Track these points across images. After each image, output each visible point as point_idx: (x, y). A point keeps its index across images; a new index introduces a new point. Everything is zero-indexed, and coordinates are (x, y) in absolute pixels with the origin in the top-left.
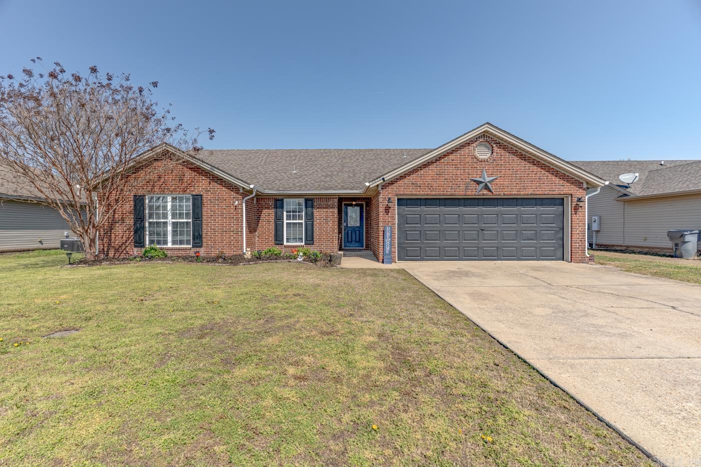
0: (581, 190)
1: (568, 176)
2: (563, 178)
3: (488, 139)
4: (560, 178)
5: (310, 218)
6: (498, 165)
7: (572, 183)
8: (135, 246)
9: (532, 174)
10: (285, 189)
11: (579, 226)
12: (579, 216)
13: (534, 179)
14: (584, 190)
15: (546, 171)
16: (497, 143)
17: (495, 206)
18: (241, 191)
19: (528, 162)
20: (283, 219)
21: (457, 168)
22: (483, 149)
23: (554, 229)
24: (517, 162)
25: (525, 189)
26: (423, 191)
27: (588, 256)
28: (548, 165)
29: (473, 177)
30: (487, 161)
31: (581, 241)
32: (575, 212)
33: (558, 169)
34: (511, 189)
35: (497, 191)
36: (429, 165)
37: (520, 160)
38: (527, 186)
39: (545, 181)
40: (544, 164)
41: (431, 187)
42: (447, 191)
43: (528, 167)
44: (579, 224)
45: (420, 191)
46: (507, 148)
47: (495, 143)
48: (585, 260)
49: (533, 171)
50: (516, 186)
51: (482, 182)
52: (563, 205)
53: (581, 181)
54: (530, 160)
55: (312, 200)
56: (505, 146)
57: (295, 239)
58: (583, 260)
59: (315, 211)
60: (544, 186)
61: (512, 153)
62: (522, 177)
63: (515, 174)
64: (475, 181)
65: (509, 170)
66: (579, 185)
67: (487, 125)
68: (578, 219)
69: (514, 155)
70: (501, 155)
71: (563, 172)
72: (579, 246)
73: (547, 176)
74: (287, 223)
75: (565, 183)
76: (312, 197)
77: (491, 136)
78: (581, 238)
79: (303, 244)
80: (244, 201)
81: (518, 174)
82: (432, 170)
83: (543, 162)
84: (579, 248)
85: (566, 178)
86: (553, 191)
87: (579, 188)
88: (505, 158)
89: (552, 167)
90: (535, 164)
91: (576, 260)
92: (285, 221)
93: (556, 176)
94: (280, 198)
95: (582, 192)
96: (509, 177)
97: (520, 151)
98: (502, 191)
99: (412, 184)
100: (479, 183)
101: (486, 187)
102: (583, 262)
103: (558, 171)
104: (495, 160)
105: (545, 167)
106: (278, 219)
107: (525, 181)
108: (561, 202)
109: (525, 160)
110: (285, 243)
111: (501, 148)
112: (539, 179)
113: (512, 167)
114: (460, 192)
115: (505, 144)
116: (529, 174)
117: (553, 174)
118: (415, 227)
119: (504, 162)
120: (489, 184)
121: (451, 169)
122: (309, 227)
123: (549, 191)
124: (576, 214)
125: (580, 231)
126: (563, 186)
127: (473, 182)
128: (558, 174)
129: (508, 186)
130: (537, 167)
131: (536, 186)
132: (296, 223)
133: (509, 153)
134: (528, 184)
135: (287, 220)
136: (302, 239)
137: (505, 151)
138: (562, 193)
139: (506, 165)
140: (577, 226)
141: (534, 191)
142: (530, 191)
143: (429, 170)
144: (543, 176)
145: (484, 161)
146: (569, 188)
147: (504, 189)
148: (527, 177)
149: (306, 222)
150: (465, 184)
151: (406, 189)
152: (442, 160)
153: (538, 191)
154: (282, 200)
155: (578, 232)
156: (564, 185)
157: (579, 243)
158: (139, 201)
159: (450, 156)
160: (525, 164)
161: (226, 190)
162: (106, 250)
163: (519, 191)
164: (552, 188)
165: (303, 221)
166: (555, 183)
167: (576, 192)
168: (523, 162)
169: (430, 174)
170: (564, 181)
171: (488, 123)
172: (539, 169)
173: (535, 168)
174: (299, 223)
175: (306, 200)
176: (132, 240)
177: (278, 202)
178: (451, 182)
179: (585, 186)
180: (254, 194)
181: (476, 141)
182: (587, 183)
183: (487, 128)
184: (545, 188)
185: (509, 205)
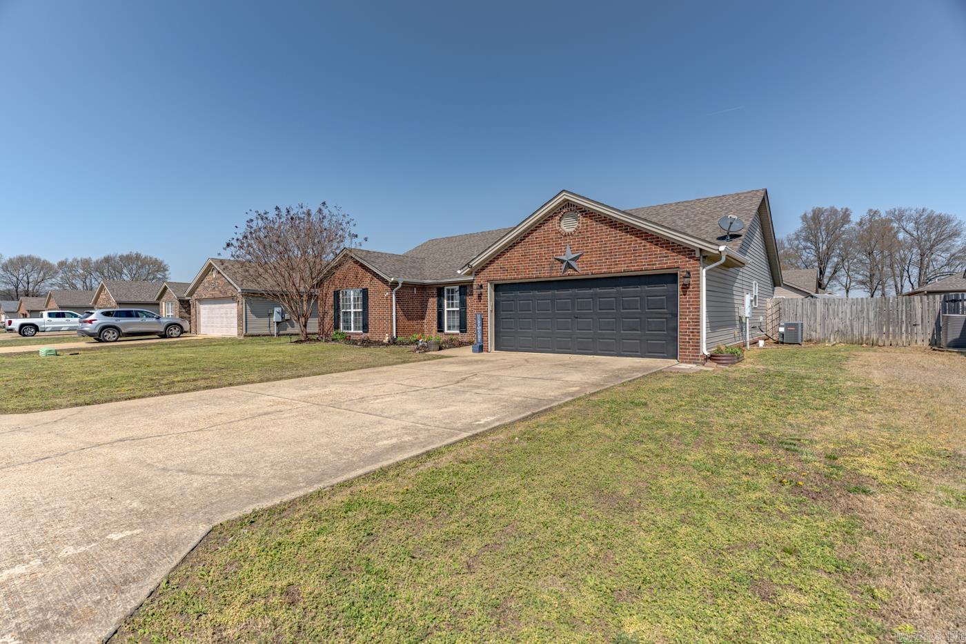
0: (692, 261)
2: (666, 247)
3: (568, 207)
4: (662, 247)
5: (463, 305)
6: (584, 238)
7: (679, 252)
8: (335, 330)
9: (625, 245)
10: (442, 277)
11: (690, 312)
12: (690, 298)
13: (627, 251)
14: (696, 260)
15: (643, 239)
16: (583, 211)
17: (590, 288)
18: (390, 284)
19: (619, 230)
20: (444, 307)
21: (541, 247)
22: (570, 220)
23: (665, 316)
24: (607, 232)
25: (617, 264)
26: (510, 275)
27: (707, 354)
29: (557, 255)
30: (571, 234)
31: (693, 332)
32: (683, 291)
34: (600, 266)
35: (584, 270)
36: (514, 246)
37: (610, 229)
38: (619, 261)
39: (642, 253)
40: (639, 230)
41: (518, 270)
42: (532, 274)
43: (620, 236)
44: (689, 308)
46: (594, 216)
47: (580, 212)
48: (699, 360)
49: (626, 242)
50: (606, 262)
51: (564, 261)
52: (677, 282)
53: (692, 248)
54: (622, 227)
55: (465, 287)
56: (592, 213)
58: (695, 359)
59: (467, 299)
60: (641, 259)
61: (600, 221)
62: (612, 250)
63: (604, 247)
64: (559, 260)
65: (597, 242)
66: (689, 254)
67: (564, 193)
68: (688, 301)
69: (602, 223)
70: (587, 226)
72: (689, 339)
73: (644, 246)
74: (448, 311)
75: (670, 253)
76: (463, 284)
78: (693, 329)
79: (459, 330)
81: (607, 247)
82: (518, 251)
84: (689, 342)
85: (671, 246)
86: (653, 265)
87: (689, 258)
88: (591, 228)
89: (650, 234)
90: (627, 232)
91: (685, 359)
92: (446, 309)
93: (657, 245)
94: (441, 286)
95: (693, 264)
96: (597, 251)
98: (590, 270)
99: (501, 268)
100: (562, 261)
101: (569, 266)
102: (694, 363)
103: (658, 238)
104: (580, 232)
105: (641, 234)
106: (440, 306)
107: (616, 255)
108: (672, 278)
109: (615, 228)
110: (446, 331)
111: (587, 217)
112: (634, 250)
113: (601, 239)
114: (545, 274)
116: (621, 245)
117: (652, 242)
118: (510, 314)
119: (591, 234)
120: (573, 263)
121: (536, 249)
122: (463, 315)
123: (648, 265)
124: (685, 295)
125: (691, 319)
126: (665, 257)
127: (558, 262)
128: (658, 241)
129: (596, 263)
130: (631, 235)
131: (630, 260)
132: (454, 311)
133: (597, 221)
134: (621, 258)
135: (448, 307)
136: (458, 326)
137: (592, 219)
138: (665, 266)
139: (593, 237)
140: (686, 312)
141: (628, 267)
142: (623, 267)
143: (515, 251)
144: (639, 246)
145: (569, 235)
146: (675, 259)
147: (592, 266)
148: (619, 249)
149: (460, 309)
150: (549, 264)
151: (497, 273)
152: (527, 240)
153: (633, 266)
154: (443, 288)
155: (687, 320)
156: (668, 256)
157: (689, 335)
158: (336, 294)
159: (534, 234)
160: (615, 234)
163: (610, 268)
164: (651, 261)
166: (655, 254)
167: (685, 265)
168: (614, 232)
169: (515, 256)
170: (668, 250)
171: (564, 191)
172: (634, 238)
173: (629, 236)
174: (456, 311)
175: (460, 287)
176: (333, 325)
177: (440, 290)
178: (536, 263)
179: (698, 255)
180: (400, 285)
181: (560, 213)
182: (701, 250)
183: (565, 197)
184: (642, 262)
185: (607, 286)
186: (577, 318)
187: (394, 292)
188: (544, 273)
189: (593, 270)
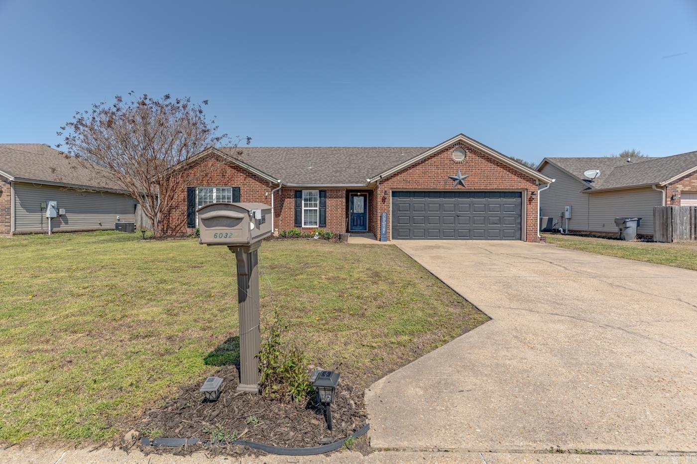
0: (534, 186)
1: (524, 175)
3: (461, 145)
4: (518, 177)
5: (323, 205)
6: (470, 166)
7: (528, 180)
8: (188, 227)
9: (496, 173)
10: (304, 182)
11: (533, 214)
12: (533, 206)
13: (498, 177)
14: (536, 186)
15: (507, 171)
17: (469, 197)
18: (271, 185)
19: (493, 164)
20: (301, 207)
21: (438, 168)
22: (459, 153)
23: (515, 216)
24: (485, 164)
25: (491, 184)
26: (412, 186)
27: (540, 237)
28: (508, 166)
29: (450, 175)
30: (461, 163)
31: (534, 225)
32: (529, 202)
33: (516, 170)
34: (480, 184)
35: (469, 186)
36: (416, 166)
37: (487, 162)
39: (507, 179)
40: (505, 166)
41: (418, 182)
42: (430, 186)
43: (493, 167)
44: (532, 212)
45: (409, 186)
46: (477, 153)
47: (468, 149)
48: (537, 240)
49: (497, 171)
50: (484, 182)
51: (457, 179)
52: (521, 197)
53: (535, 179)
55: (325, 191)
57: (311, 223)
58: (535, 240)
59: (327, 200)
60: (506, 182)
61: (481, 156)
62: (488, 175)
63: (483, 173)
64: (452, 178)
65: (479, 169)
66: (532, 182)
67: (461, 136)
68: (532, 208)
69: (482, 158)
70: (472, 159)
71: (520, 172)
72: (533, 229)
73: (508, 175)
74: (305, 210)
75: (522, 180)
76: (325, 189)
77: (464, 144)
79: (318, 226)
80: (272, 192)
81: (485, 173)
82: (419, 169)
83: (505, 164)
84: (532, 231)
86: (513, 186)
87: (533, 184)
88: (475, 160)
89: (512, 168)
90: (498, 166)
91: (530, 240)
92: (303, 208)
93: (515, 175)
94: (299, 189)
96: (478, 175)
97: (487, 155)
98: (473, 186)
100: (455, 180)
101: (460, 183)
102: (535, 242)
103: (516, 171)
104: (467, 162)
106: (298, 207)
107: (490, 179)
108: (520, 194)
109: (491, 162)
110: (303, 226)
111: (472, 153)
112: (502, 177)
113: (481, 168)
114: (440, 187)
115: (476, 150)
116: (494, 173)
117: (513, 173)
118: (405, 213)
119: (475, 164)
120: (463, 181)
121: (433, 169)
122: (323, 213)
123: (510, 186)
124: (530, 204)
126: (520, 182)
127: (450, 179)
129: (477, 182)
131: (499, 182)
132: (312, 210)
133: (479, 156)
134: (493, 181)
135: (305, 207)
136: (316, 222)
137: (475, 155)
138: (520, 188)
139: (476, 166)
141: (498, 186)
142: (495, 187)
143: (416, 169)
144: (505, 175)
145: (459, 163)
146: (525, 184)
147: (474, 184)
148: (493, 175)
149: (320, 209)
150: (444, 181)
151: (399, 184)
152: (427, 162)
153: (501, 186)
154: (301, 191)
157: (532, 227)
158: (191, 192)
159: (433, 159)
160: (491, 166)
161: (259, 183)
162: (165, 229)
163: (486, 186)
164: (511, 184)
165: (318, 208)
166: (514, 180)
167: (530, 188)
168: (489, 164)
170: (522, 178)
171: (461, 134)
172: (502, 169)
173: (499, 168)
174: (314, 210)
175: (320, 191)
176: (186, 222)
177: (298, 193)
178: (433, 179)
180: (280, 186)
181: (453, 147)
182: (539, 180)
183: (461, 138)
184: (506, 184)
185: (479, 197)
186: (458, 216)
189: (475, 187)
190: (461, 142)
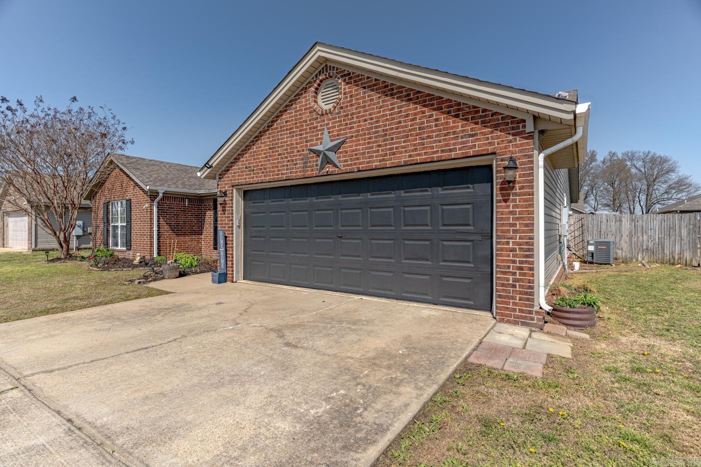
0: (519, 141)
1: (484, 111)
2: (472, 119)
4: (466, 119)
6: (347, 115)
7: (496, 127)
9: (405, 121)
11: (515, 231)
12: (515, 206)
13: (410, 130)
14: (526, 138)
15: (434, 110)
16: (345, 75)
17: (359, 192)
18: (149, 193)
19: (398, 98)
21: (292, 135)
22: (330, 92)
23: (471, 238)
24: (379, 103)
25: (394, 154)
26: (257, 177)
27: (547, 308)
28: (437, 94)
29: (312, 145)
30: (330, 112)
31: (521, 268)
32: (503, 195)
33: (459, 100)
34: (370, 157)
35: (348, 165)
36: (261, 136)
37: (383, 98)
38: (397, 148)
39: (433, 131)
40: (429, 95)
41: (265, 169)
42: (282, 174)
43: (398, 107)
44: (514, 225)
45: (253, 178)
46: (360, 80)
47: (342, 77)
48: (532, 319)
49: (407, 116)
50: (378, 151)
51: (321, 153)
52: (492, 180)
53: (520, 116)
54: (402, 92)
56: (358, 76)
58: (525, 318)
60: (431, 142)
61: (369, 87)
62: (387, 130)
63: (376, 127)
64: (314, 151)
65: (365, 120)
66: (513, 128)
67: (318, 48)
68: (511, 213)
69: (372, 90)
70: (351, 96)
71: (471, 103)
72: (515, 280)
73: (437, 120)
75: (479, 129)
77: (336, 66)
78: (521, 262)
81: (380, 127)
82: (265, 142)
83: (427, 92)
84: (514, 286)
85: (481, 117)
86: (451, 150)
87: (513, 135)
88: (357, 99)
89: (446, 97)
90: (410, 100)
91: (507, 316)
93: (457, 116)
94: (214, 197)
95: (521, 145)
96: (365, 134)
97: (382, 79)
98: (355, 164)
99: (246, 168)
100: (318, 154)
101: (327, 161)
102: (524, 325)
103: (459, 104)
104: (342, 108)
105: (431, 100)
107: (392, 139)
108: (483, 173)
109: (392, 95)
111: (351, 83)
112: (420, 129)
113: (370, 114)
115: (358, 73)
116: (400, 122)
117: (449, 113)
119: (356, 109)
120: (331, 155)
121: (286, 138)
123: (442, 151)
124: (506, 201)
125: (519, 244)
126: (472, 136)
127: (312, 155)
128: (459, 110)
129: (364, 153)
130: (415, 103)
131: (415, 145)
133: (364, 88)
134: (400, 143)
137: (357, 86)
138: (471, 152)
139: (359, 112)
140: (508, 231)
141: (410, 156)
142: (404, 158)
143: (261, 143)
144: (428, 122)
145: (327, 114)
146: (488, 139)
147: (358, 159)
148: (397, 128)
150: (302, 159)
151: (241, 175)
152: (275, 126)
153: (419, 155)
154: (216, 200)
155: (511, 246)
156: (476, 134)
157: (514, 274)
159: (284, 117)
160: (391, 104)
161: (142, 193)
163: (384, 160)
164: (447, 145)
166: (454, 133)
167: (506, 147)
168: (389, 101)
169: (262, 151)
170: (476, 123)
171: (316, 43)
172: (419, 108)
173: (412, 106)
177: (214, 202)
178: (286, 157)
179: (530, 127)
180: (161, 195)
181: (315, 81)
182: (536, 118)
183: (319, 53)
184: (432, 147)
185: (380, 190)
186: (340, 237)
187: (155, 203)
188: (296, 172)
189: (361, 163)
190: (329, 64)
